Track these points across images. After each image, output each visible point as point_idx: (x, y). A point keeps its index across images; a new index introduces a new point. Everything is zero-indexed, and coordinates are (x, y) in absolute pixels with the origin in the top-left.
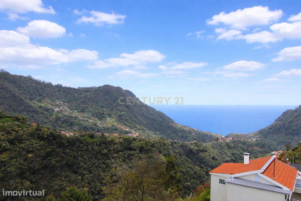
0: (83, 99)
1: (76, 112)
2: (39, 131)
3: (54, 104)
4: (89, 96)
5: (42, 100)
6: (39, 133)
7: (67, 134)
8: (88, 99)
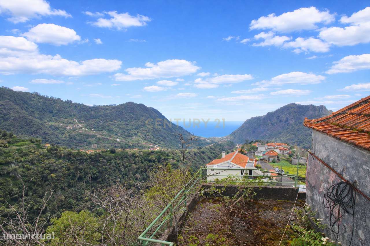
0: (103, 117)
1: (93, 131)
2: (55, 151)
3: (66, 122)
4: (109, 114)
5: (53, 118)
6: (56, 152)
7: (87, 152)
8: (109, 117)
